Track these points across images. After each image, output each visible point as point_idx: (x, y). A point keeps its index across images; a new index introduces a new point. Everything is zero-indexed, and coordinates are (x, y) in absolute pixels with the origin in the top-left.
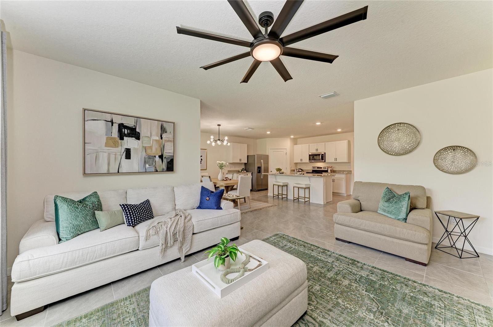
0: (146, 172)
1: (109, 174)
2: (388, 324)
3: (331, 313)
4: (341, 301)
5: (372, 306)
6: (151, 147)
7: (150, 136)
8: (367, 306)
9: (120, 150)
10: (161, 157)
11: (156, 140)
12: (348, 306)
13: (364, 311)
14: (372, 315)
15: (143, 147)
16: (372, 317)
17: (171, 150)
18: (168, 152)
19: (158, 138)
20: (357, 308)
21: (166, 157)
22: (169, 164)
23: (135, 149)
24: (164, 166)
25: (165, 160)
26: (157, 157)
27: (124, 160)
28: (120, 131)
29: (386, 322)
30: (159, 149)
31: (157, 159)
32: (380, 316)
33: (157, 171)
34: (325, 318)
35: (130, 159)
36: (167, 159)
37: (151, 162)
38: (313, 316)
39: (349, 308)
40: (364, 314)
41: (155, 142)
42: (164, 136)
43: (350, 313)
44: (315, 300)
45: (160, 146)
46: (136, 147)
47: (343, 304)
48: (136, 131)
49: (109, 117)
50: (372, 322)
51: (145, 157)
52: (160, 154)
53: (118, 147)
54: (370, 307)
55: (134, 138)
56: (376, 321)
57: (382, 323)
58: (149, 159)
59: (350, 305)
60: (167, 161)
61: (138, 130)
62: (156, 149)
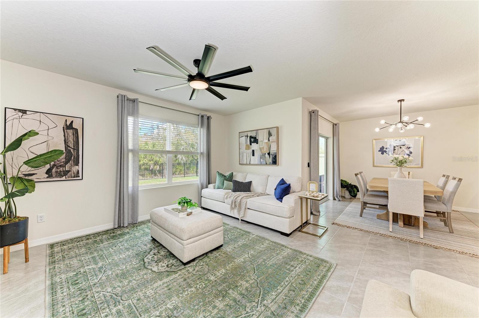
0: (261, 164)
1: (246, 164)
2: (157, 315)
3: (182, 280)
4: (193, 290)
5: (180, 313)
6: (263, 148)
7: (262, 140)
8: (181, 308)
9: (250, 151)
10: (269, 154)
11: (266, 143)
12: (186, 293)
13: (177, 303)
14: (171, 307)
15: (260, 148)
16: (168, 306)
17: (275, 149)
18: (273, 150)
19: (267, 141)
20: (182, 299)
21: (272, 154)
22: (273, 159)
23: (256, 150)
24: (270, 160)
25: (271, 156)
26: (267, 154)
27: (252, 156)
28: (250, 140)
29: (159, 315)
30: (268, 149)
31: (267, 155)
32: (167, 313)
33: (267, 164)
34: (179, 276)
35: (254, 156)
36: (272, 155)
37: (263, 157)
38: (183, 270)
39: (184, 293)
40: (174, 302)
41: (265, 144)
42: (271, 139)
43: (178, 291)
44: (197, 273)
45: (268, 146)
46: (257, 149)
47: (189, 290)
48: (256, 139)
49: (246, 134)
50: (164, 304)
51: (261, 155)
52: (268, 152)
53: (249, 149)
54: (179, 310)
55: (256, 143)
56: (164, 307)
57: (160, 310)
58: (263, 156)
59: (186, 295)
60: (272, 156)
61: (257, 138)
62: (266, 149)
